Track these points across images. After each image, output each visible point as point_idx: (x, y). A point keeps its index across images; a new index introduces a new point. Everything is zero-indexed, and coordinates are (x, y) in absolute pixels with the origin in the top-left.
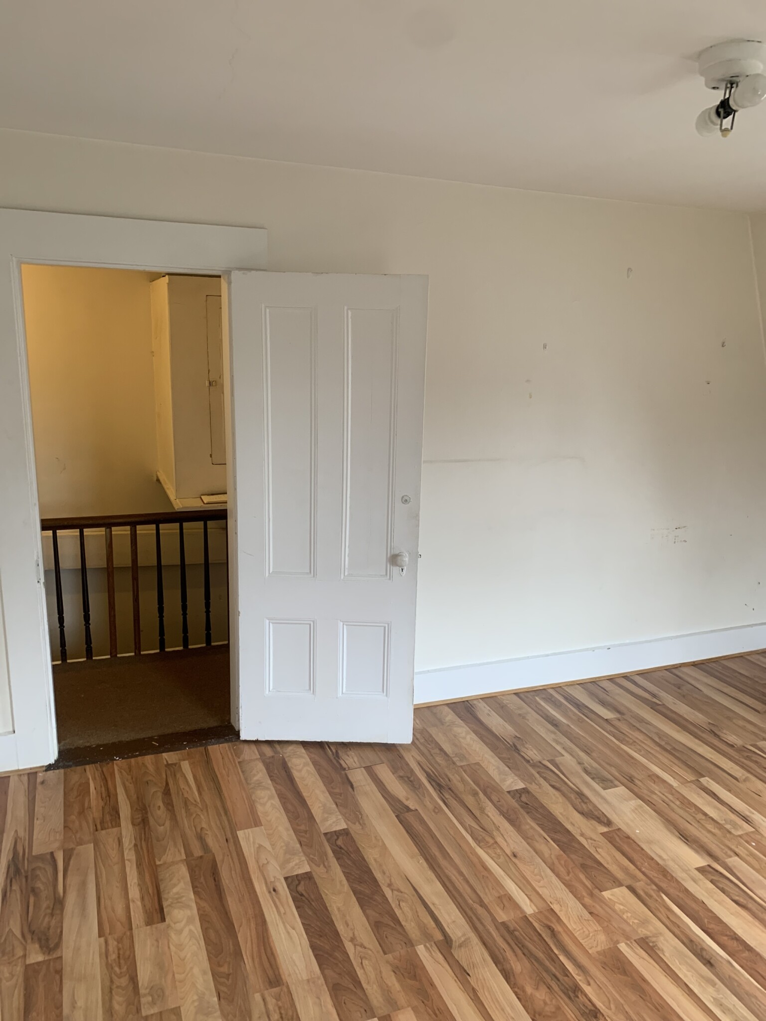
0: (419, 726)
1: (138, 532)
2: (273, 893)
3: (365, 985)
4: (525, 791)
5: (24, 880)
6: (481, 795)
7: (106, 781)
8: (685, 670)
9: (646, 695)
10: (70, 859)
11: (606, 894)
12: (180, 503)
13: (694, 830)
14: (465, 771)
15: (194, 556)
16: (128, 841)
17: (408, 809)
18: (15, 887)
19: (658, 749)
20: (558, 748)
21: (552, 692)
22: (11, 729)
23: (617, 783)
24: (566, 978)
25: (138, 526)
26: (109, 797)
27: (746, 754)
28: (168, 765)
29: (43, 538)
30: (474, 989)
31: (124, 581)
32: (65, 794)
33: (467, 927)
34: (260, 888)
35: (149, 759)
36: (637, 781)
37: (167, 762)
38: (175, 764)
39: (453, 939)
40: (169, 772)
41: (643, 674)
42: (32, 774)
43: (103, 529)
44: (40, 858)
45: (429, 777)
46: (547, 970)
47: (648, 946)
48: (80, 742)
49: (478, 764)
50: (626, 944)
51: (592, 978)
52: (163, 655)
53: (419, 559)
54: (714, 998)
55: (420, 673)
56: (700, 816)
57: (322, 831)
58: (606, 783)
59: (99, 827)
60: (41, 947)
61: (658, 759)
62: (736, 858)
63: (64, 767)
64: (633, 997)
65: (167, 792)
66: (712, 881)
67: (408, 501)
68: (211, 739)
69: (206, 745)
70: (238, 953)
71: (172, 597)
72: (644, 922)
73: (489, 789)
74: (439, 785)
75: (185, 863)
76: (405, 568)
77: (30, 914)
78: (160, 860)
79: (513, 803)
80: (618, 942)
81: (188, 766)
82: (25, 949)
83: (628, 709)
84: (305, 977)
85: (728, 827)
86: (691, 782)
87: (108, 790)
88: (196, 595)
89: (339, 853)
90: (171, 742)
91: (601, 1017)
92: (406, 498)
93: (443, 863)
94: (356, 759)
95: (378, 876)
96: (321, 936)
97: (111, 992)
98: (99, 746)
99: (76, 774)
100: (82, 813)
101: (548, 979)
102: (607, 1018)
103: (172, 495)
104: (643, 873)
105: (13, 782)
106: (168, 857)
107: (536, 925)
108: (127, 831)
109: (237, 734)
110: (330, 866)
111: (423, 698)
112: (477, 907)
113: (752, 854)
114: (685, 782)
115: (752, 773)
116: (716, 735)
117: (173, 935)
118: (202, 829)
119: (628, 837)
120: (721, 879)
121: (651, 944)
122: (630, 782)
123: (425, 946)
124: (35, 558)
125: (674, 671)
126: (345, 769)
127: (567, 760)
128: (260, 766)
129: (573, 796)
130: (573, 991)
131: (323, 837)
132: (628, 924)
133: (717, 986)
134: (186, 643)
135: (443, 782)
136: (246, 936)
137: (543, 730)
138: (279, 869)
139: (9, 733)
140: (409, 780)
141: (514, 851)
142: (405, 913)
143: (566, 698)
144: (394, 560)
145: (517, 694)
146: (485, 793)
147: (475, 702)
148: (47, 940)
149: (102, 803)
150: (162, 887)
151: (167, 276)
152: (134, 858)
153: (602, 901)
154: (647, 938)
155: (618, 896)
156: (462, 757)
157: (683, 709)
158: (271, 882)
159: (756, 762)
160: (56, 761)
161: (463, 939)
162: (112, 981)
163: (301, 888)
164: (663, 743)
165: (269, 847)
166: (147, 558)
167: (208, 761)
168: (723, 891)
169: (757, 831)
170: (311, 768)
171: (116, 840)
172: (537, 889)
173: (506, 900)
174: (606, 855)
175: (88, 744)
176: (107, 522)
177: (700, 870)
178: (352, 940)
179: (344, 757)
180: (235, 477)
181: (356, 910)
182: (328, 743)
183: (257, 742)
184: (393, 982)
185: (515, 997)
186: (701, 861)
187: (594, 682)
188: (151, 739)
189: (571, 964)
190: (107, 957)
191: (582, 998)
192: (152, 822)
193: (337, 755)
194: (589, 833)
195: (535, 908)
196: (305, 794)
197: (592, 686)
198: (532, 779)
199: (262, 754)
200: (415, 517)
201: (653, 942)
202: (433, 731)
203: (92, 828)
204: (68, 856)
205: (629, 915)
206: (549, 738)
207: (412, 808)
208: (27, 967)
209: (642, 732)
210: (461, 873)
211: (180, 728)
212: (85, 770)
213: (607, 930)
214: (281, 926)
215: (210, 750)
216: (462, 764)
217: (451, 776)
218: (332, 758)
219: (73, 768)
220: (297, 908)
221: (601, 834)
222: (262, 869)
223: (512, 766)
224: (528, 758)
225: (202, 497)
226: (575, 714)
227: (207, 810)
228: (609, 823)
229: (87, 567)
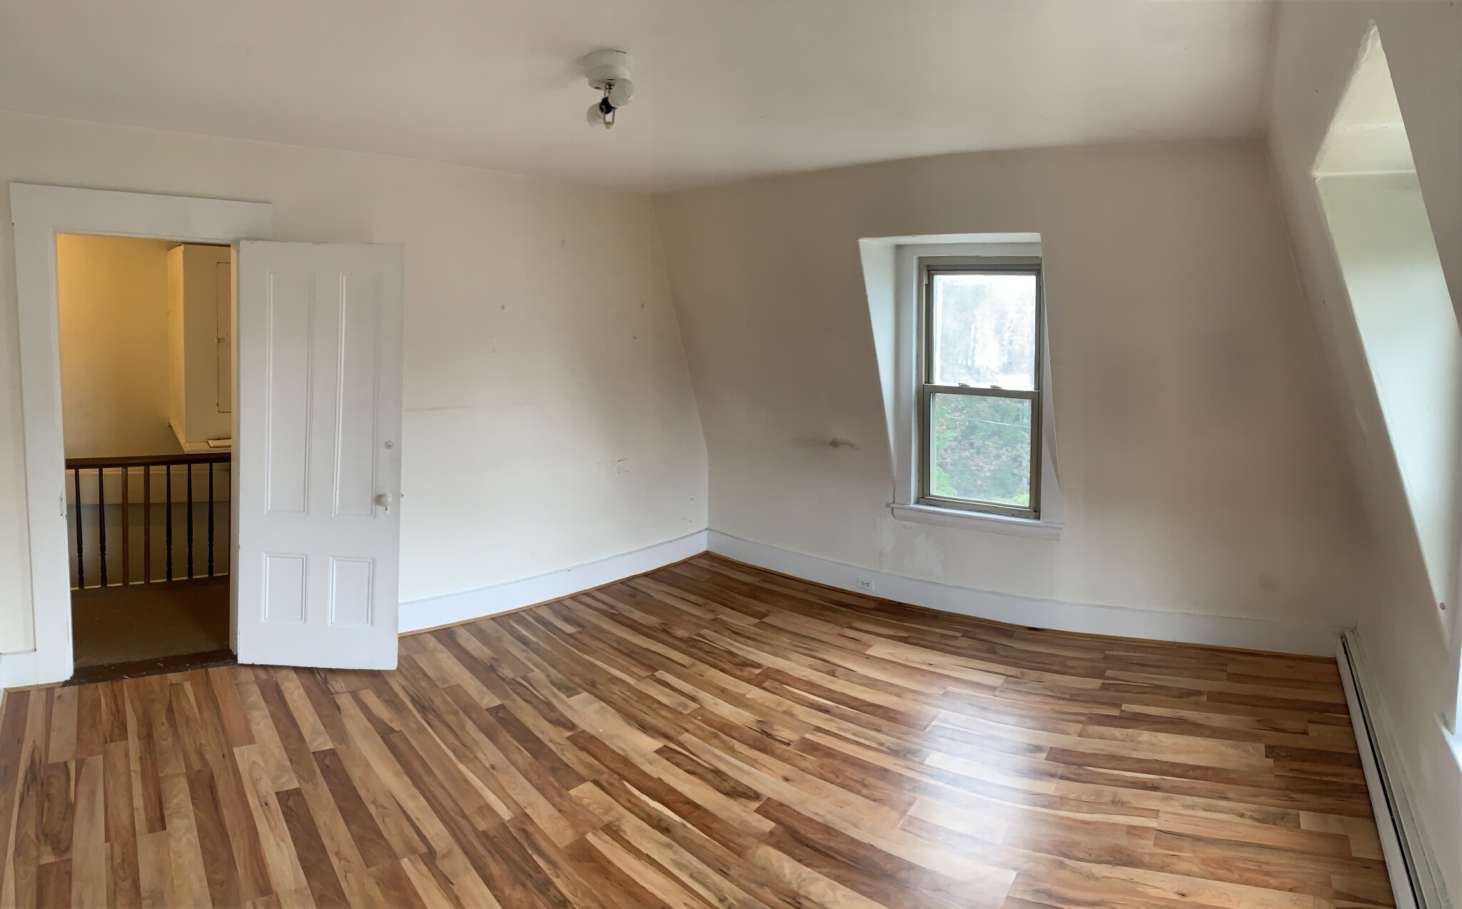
0: (404, 653)
1: (151, 472)
2: (265, 806)
3: (348, 897)
4: (502, 707)
5: (40, 787)
6: (462, 713)
7: (116, 699)
8: (638, 581)
9: (606, 608)
10: (81, 768)
11: (573, 792)
12: (190, 446)
13: (650, 719)
14: (447, 693)
15: (200, 495)
16: (134, 753)
17: (392, 730)
18: (32, 792)
19: (617, 653)
20: (530, 665)
21: (523, 614)
22: (33, 648)
23: (580, 689)
24: (539, 875)
25: (151, 467)
26: (118, 712)
27: (691, 644)
28: (172, 685)
29: (67, 476)
30: (457, 897)
31: (136, 517)
32: (79, 709)
33: (450, 838)
34: (253, 802)
35: (155, 679)
36: (598, 685)
37: (171, 682)
38: (178, 684)
39: (437, 851)
40: (172, 691)
41: (601, 589)
42: (49, 690)
43: (120, 469)
44: (55, 766)
45: (413, 700)
46: (523, 870)
47: (613, 831)
48: (94, 661)
49: (458, 685)
50: (593, 833)
51: (562, 872)
52: (170, 584)
53: (402, 499)
54: (671, 859)
55: (402, 604)
56: (656, 705)
57: (311, 749)
58: (570, 691)
59: (108, 740)
60: (53, 849)
61: (618, 662)
62: (687, 734)
63: (79, 684)
64: (600, 880)
65: (170, 710)
66: (668, 759)
67: (391, 444)
68: (211, 662)
69: (207, 667)
70: (232, 863)
71: (180, 531)
72: (608, 810)
73: (469, 708)
74: (423, 707)
75: (185, 776)
76: (389, 507)
77: (44, 819)
78: (162, 773)
79: (490, 718)
80: (585, 833)
81: (190, 685)
82: (39, 850)
83: (590, 622)
84: (293, 888)
85: (680, 709)
86: (646, 677)
87: (117, 705)
88: (200, 530)
89: (326, 771)
90: (176, 663)
91: (569, 905)
92: (389, 443)
93: (427, 779)
94: (342, 684)
95: (362, 793)
96: (308, 849)
97: (115, 894)
98: (111, 665)
99: (89, 690)
100: (93, 726)
101: (523, 878)
102: (575, 906)
103: (182, 438)
104: (606, 766)
105: (32, 697)
106: (169, 771)
107: (513, 830)
108: (133, 743)
109: (235, 658)
110: (318, 784)
111: (407, 627)
112: (458, 818)
113: (699, 727)
114: (640, 679)
115: (696, 659)
116: (668, 633)
117: (173, 843)
118: (201, 744)
119: (592, 737)
120: (676, 755)
121: (614, 828)
122: (592, 687)
123: (409, 859)
124: (60, 494)
125: (628, 583)
126: (332, 694)
127: (538, 674)
128: (255, 689)
129: (542, 707)
130: (545, 886)
131: (312, 755)
132: (594, 814)
133: (674, 849)
134: (190, 573)
135: (426, 704)
136: (239, 845)
137: (515, 649)
138: (270, 784)
139: (31, 651)
140: (393, 703)
141: (492, 763)
142: (390, 829)
143: (535, 618)
144: (379, 499)
145: (494, 619)
146: (465, 712)
147: (456, 629)
148: (59, 842)
149: (112, 718)
150: (163, 799)
151: (183, 245)
152: (139, 769)
153: (570, 799)
154: (611, 823)
155: (585, 792)
156: (445, 680)
157: (637, 615)
158: (263, 796)
159: (700, 649)
160: (71, 678)
161: (446, 850)
162: (116, 884)
163: (290, 803)
164: (621, 648)
165: (262, 764)
166: (158, 496)
167: (208, 682)
168: (677, 765)
169: (702, 707)
170: (302, 691)
171: (124, 753)
172: (514, 797)
173: (486, 809)
174: (571, 756)
175: (101, 664)
176: (124, 463)
177: (659, 752)
178: (337, 854)
179: (333, 683)
180: (239, 424)
181: (341, 826)
182: (317, 669)
183: (252, 666)
184: (376, 892)
185: (495, 900)
186: (658, 744)
187: (559, 601)
188: (157, 660)
189: (542, 861)
190: (112, 861)
191: (553, 891)
192: (156, 736)
193: (326, 681)
194: (557, 739)
195: (512, 814)
196: (295, 716)
197: (556, 605)
198: (506, 696)
199: (257, 677)
200: (397, 461)
201: (616, 826)
202: (417, 658)
203: (102, 740)
204: (80, 764)
205: (595, 806)
206: (521, 656)
207: (397, 729)
208: (41, 867)
209: (601, 640)
210: (444, 788)
211: (183, 651)
212: (97, 687)
213: (574, 825)
214: (272, 839)
215: (211, 675)
216: (445, 686)
217: (434, 699)
218: (321, 683)
219: (87, 685)
220: (287, 822)
221: (567, 738)
222: (255, 784)
223: (489, 685)
224: (503, 677)
225: (209, 441)
226: (543, 632)
227: (206, 728)
228: (572, 726)
229: (105, 503)
